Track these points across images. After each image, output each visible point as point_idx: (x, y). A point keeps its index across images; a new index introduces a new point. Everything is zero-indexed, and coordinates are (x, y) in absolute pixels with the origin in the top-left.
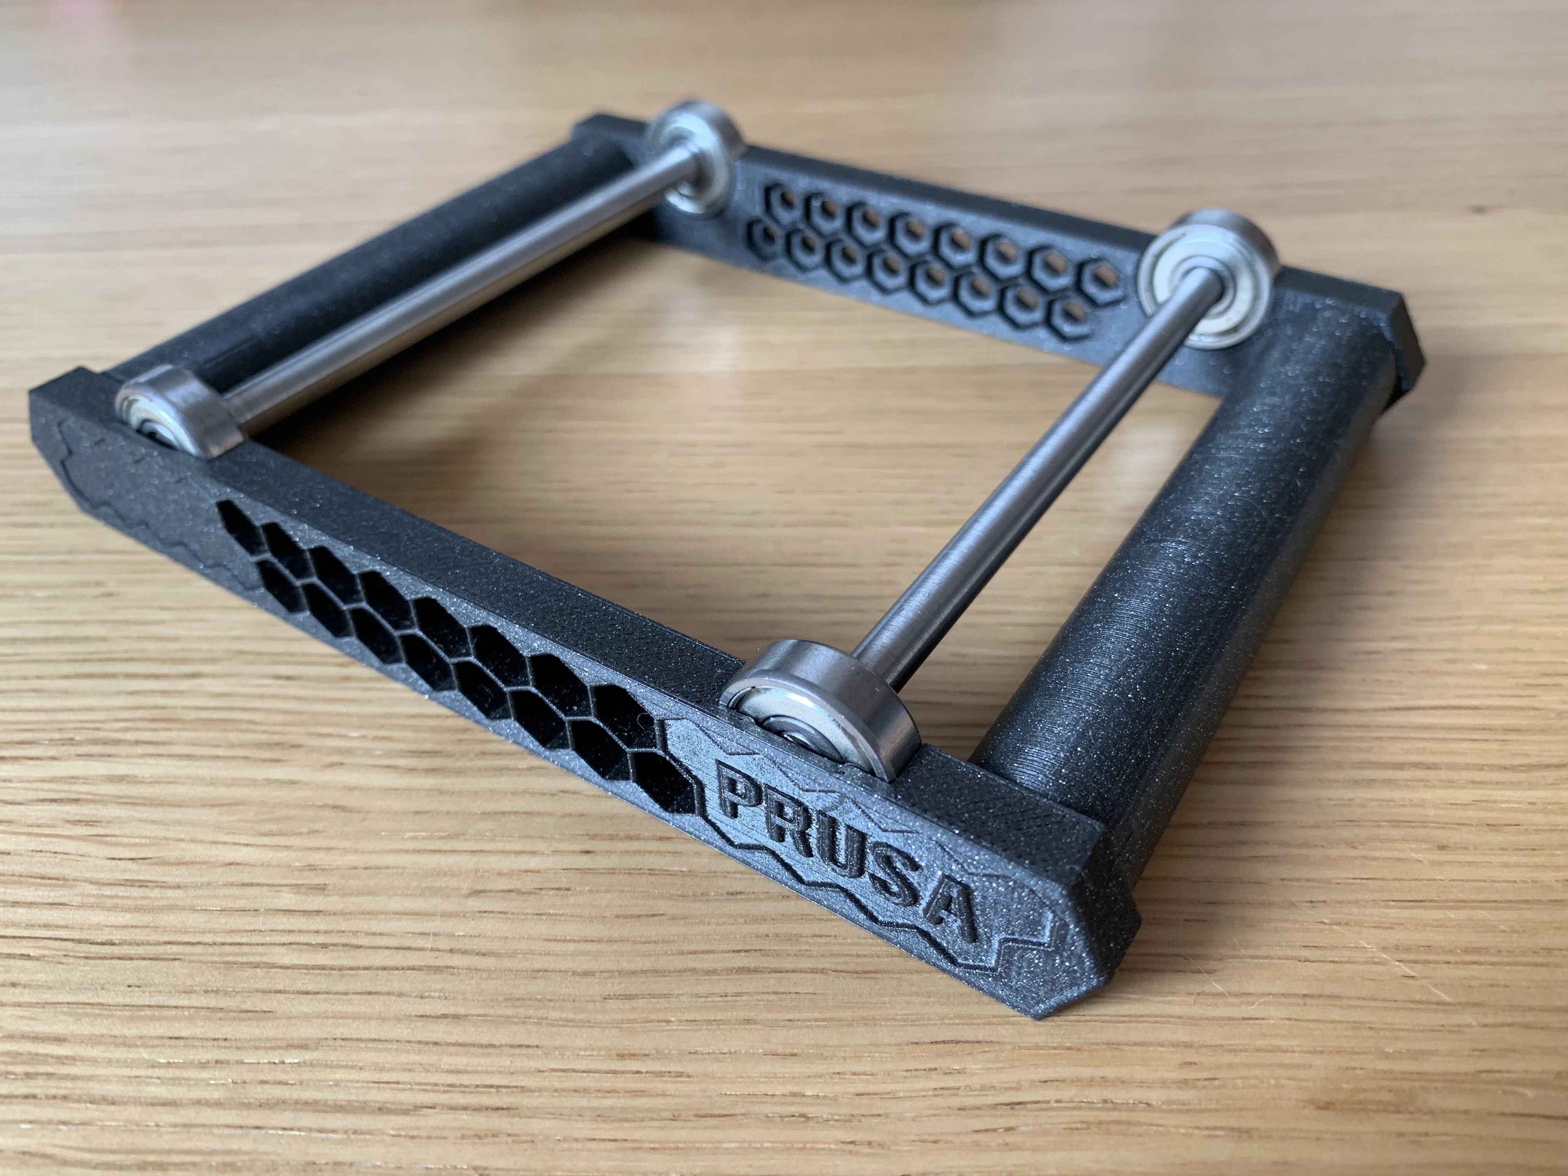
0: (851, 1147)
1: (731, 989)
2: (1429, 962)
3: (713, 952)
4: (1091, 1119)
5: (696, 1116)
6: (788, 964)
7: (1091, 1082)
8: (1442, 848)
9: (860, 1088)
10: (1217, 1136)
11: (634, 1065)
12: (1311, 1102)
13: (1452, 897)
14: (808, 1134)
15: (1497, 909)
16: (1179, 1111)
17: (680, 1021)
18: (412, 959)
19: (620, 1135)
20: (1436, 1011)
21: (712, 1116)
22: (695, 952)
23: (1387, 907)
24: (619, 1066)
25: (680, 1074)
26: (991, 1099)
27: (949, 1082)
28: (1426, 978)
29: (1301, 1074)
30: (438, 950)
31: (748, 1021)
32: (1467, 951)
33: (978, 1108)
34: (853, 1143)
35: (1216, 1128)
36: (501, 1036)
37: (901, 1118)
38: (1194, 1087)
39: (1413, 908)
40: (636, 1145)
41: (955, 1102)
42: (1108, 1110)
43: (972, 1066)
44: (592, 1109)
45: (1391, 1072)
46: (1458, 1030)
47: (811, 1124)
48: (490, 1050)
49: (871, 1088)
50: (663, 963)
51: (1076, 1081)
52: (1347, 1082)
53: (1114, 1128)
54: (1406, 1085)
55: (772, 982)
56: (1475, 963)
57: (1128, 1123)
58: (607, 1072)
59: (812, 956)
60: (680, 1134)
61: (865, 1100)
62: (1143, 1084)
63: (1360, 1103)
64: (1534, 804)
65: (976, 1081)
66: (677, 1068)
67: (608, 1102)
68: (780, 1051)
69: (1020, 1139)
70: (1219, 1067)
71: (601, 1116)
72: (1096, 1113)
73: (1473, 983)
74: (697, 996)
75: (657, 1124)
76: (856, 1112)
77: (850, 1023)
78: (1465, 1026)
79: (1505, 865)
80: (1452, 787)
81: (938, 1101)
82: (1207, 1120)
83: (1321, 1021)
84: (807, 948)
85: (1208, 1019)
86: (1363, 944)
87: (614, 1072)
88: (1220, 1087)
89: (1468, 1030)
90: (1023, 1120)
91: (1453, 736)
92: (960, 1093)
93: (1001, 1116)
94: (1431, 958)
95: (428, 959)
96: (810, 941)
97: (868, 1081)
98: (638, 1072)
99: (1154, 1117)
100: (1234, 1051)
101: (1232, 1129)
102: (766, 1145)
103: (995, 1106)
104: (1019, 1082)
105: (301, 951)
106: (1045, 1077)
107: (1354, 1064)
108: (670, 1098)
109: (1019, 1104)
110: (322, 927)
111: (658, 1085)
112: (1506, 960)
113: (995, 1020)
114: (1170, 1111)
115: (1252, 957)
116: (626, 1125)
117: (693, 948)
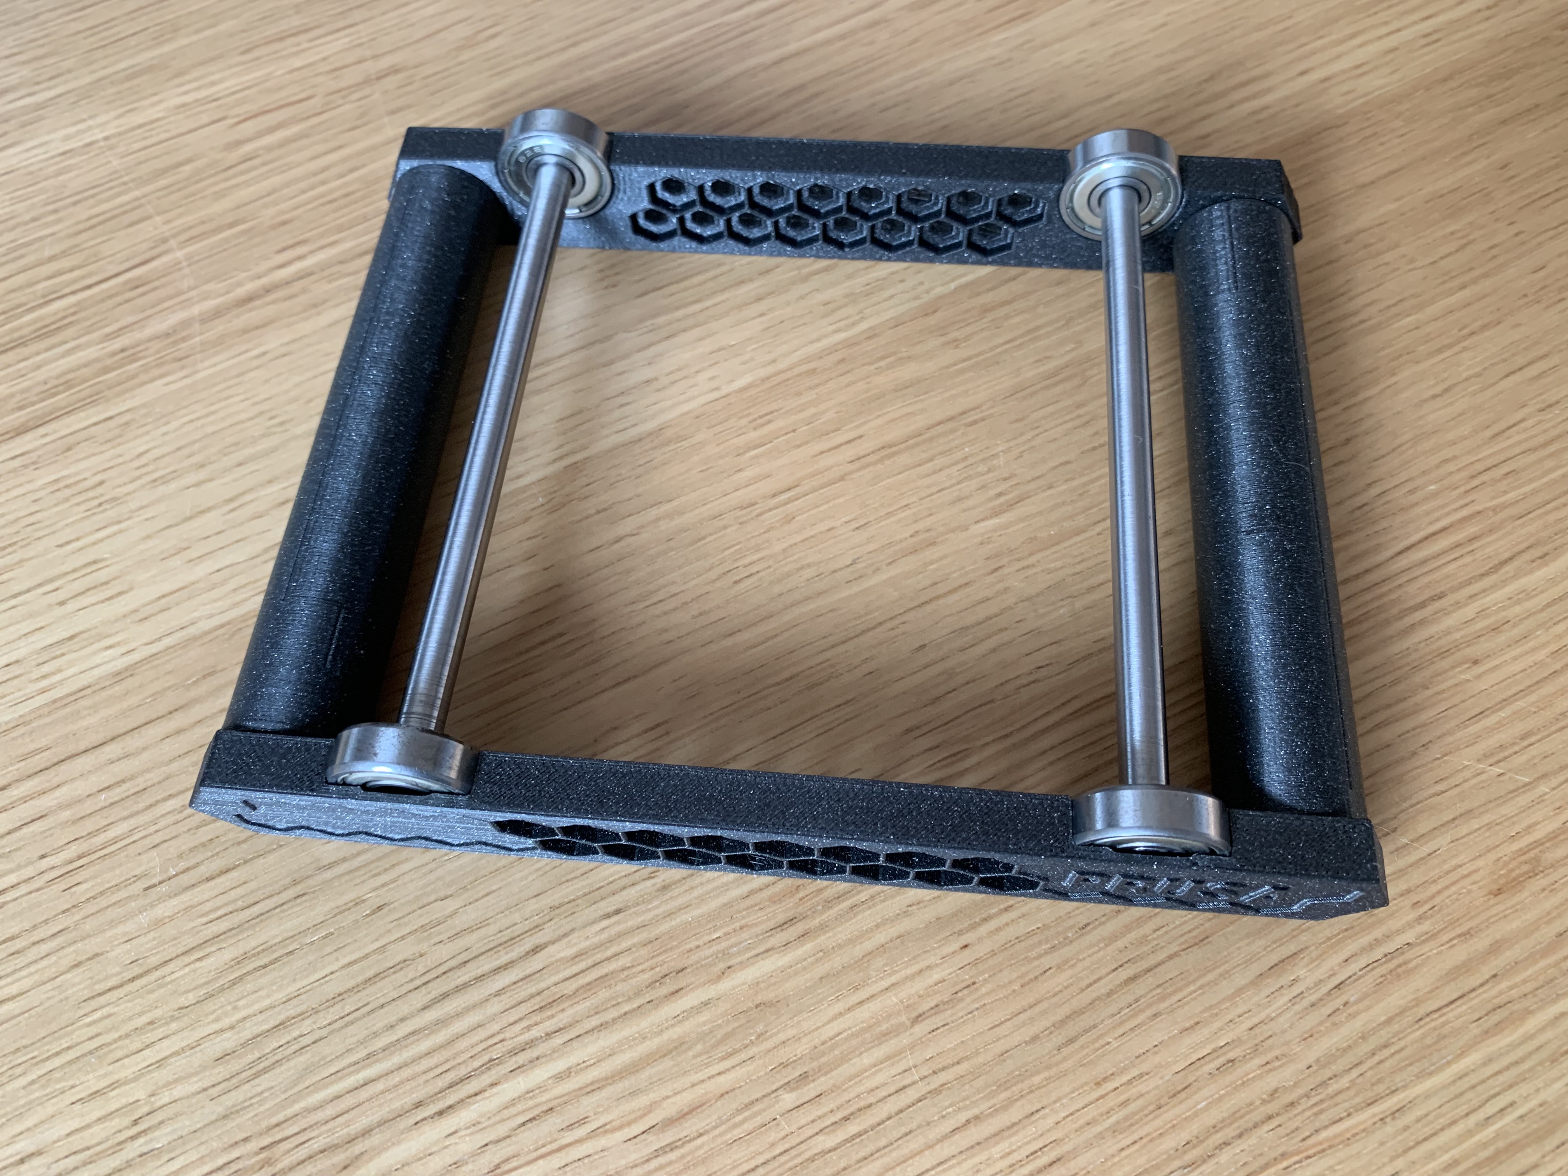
0: (1268, 1066)
1: (1130, 998)
2: (1506, 758)
3: (1100, 979)
4: (1384, 972)
5: (1170, 1098)
6: (1152, 960)
7: (1371, 947)
8: (1476, 662)
9: (1249, 1024)
10: (1454, 945)
11: (1110, 1086)
12: (1490, 893)
13: (1498, 700)
14: (1239, 1072)
15: (1524, 697)
16: (1427, 940)
17: (1116, 1039)
18: (912, 1094)
19: (1136, 1137)
20: (1524, 792)
21: (1179, 1092)
22: (1090, 985)
23: (1467, 727)
24: (1101, 1091)
25: (1141, 1076)
26: (1324, 990)
27: (1295, 990)
28: (1510, 770)
29: (1475, 877)
30: (925, 1077)
31: (1155, 1015)
32: (1523, 738)
33: (1321, 1000)
34: (1268, 1063)
35: (1451, 940)
36: (1015, 1114)
37: (1284, 1032)
38: (1426, 918)
39: (1480, 720)
40: (1149, 1138)
41: (1306, 1002)
42: (1390, 960)
43: (1302, 972)
44: (1107, 1129)
45: (1521, 849)
46: (1541, 799)
47: (1237, 1064)
48: (1015, 1128)
49: (1255, 1020)
50: (1075, 1004)
51: (1363, 950)
52: (1502, 869)
53: (1400, 970)
54: (1532, 854)
55: (1150, 980)
56: (1530, 745)
57: (1405, 963)
58: (1098, 1100)
59: (1162, 948)
60: (1168, 1115)
61: (1257, 1030)
62: (1399, 932)
63: (1514, 879)
64: (1510, 598)
65: (1309, 982)
66: (1135, 1072)
67: (1113, 1120)
68: (1187, 1025)
69: (1355, 1008)
70: (1433, 897)
71: (1114, 1130)
72: (1385, 966)
73: (1536, 761)
74: (1114, 1015)
75: (1151, 1117)
76: (1257, 1042)
77: (1215, 982)
78: (1544, 795)
79: (1515, 659)
80: (1460, 608)
81: (1297, 1008)
82: (1445, 938)
83: (1470, 833)
84: (1156, 942)
85: (1411, 866)
86: (1466, 763)
87: (1102, 1097)
88: (1440, 910)
89: (1546, 797)
90: (1351, 994)
91: (1443, 561)
92: (1305, 995)
93: (1337, 998)
94: (1506, 753)
95: (923, 1088)
96: (1155, 936)
97: (1250, 1017)
98: (1116, 1089)
99: (1416, 951)
100: (1435, 881)
101: (1460, 936)
102: (1222, 1092)
103: (1329, 993)
104: (1332, 969)
105: (834, 1131)
106: (1344, 957)
107: (1500, 855)
108: (1147, 1096)
109: (1341, 983)
110: (832, 1106)
111: (1134, 1091)
112: (1545, 734)
113: (1295, 933)
114: (1423, 942)
115: (1412, 806)
116: (1133, 1128)
117: (1087, 982)
